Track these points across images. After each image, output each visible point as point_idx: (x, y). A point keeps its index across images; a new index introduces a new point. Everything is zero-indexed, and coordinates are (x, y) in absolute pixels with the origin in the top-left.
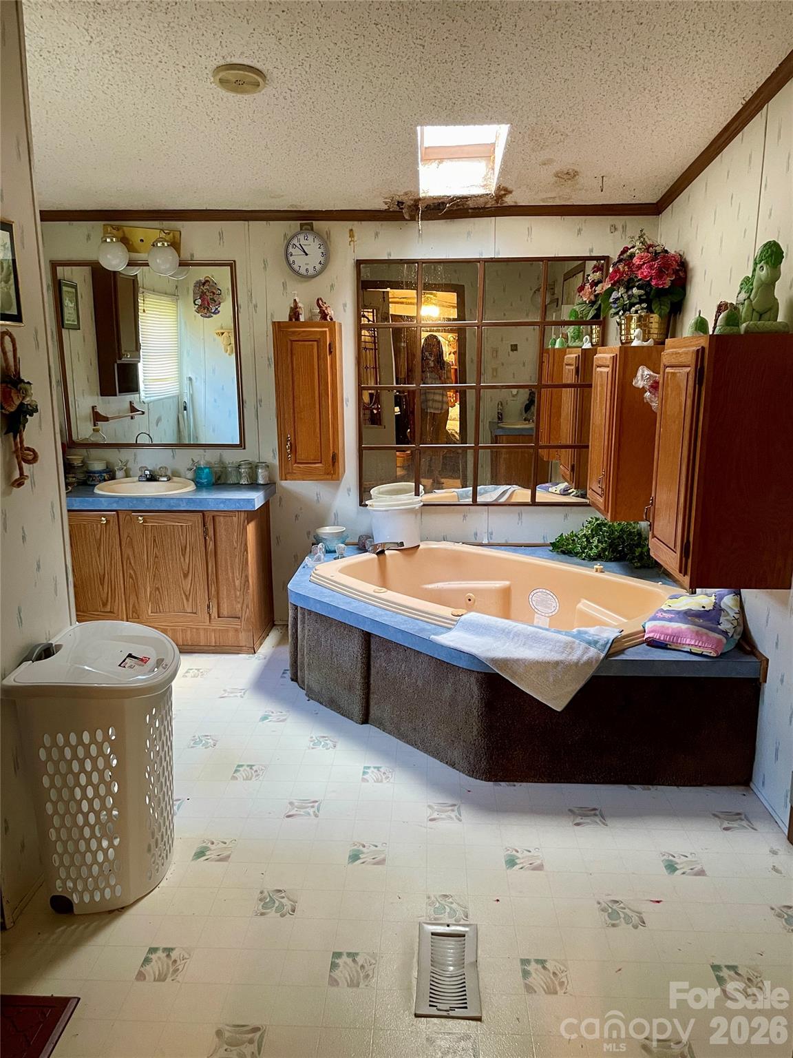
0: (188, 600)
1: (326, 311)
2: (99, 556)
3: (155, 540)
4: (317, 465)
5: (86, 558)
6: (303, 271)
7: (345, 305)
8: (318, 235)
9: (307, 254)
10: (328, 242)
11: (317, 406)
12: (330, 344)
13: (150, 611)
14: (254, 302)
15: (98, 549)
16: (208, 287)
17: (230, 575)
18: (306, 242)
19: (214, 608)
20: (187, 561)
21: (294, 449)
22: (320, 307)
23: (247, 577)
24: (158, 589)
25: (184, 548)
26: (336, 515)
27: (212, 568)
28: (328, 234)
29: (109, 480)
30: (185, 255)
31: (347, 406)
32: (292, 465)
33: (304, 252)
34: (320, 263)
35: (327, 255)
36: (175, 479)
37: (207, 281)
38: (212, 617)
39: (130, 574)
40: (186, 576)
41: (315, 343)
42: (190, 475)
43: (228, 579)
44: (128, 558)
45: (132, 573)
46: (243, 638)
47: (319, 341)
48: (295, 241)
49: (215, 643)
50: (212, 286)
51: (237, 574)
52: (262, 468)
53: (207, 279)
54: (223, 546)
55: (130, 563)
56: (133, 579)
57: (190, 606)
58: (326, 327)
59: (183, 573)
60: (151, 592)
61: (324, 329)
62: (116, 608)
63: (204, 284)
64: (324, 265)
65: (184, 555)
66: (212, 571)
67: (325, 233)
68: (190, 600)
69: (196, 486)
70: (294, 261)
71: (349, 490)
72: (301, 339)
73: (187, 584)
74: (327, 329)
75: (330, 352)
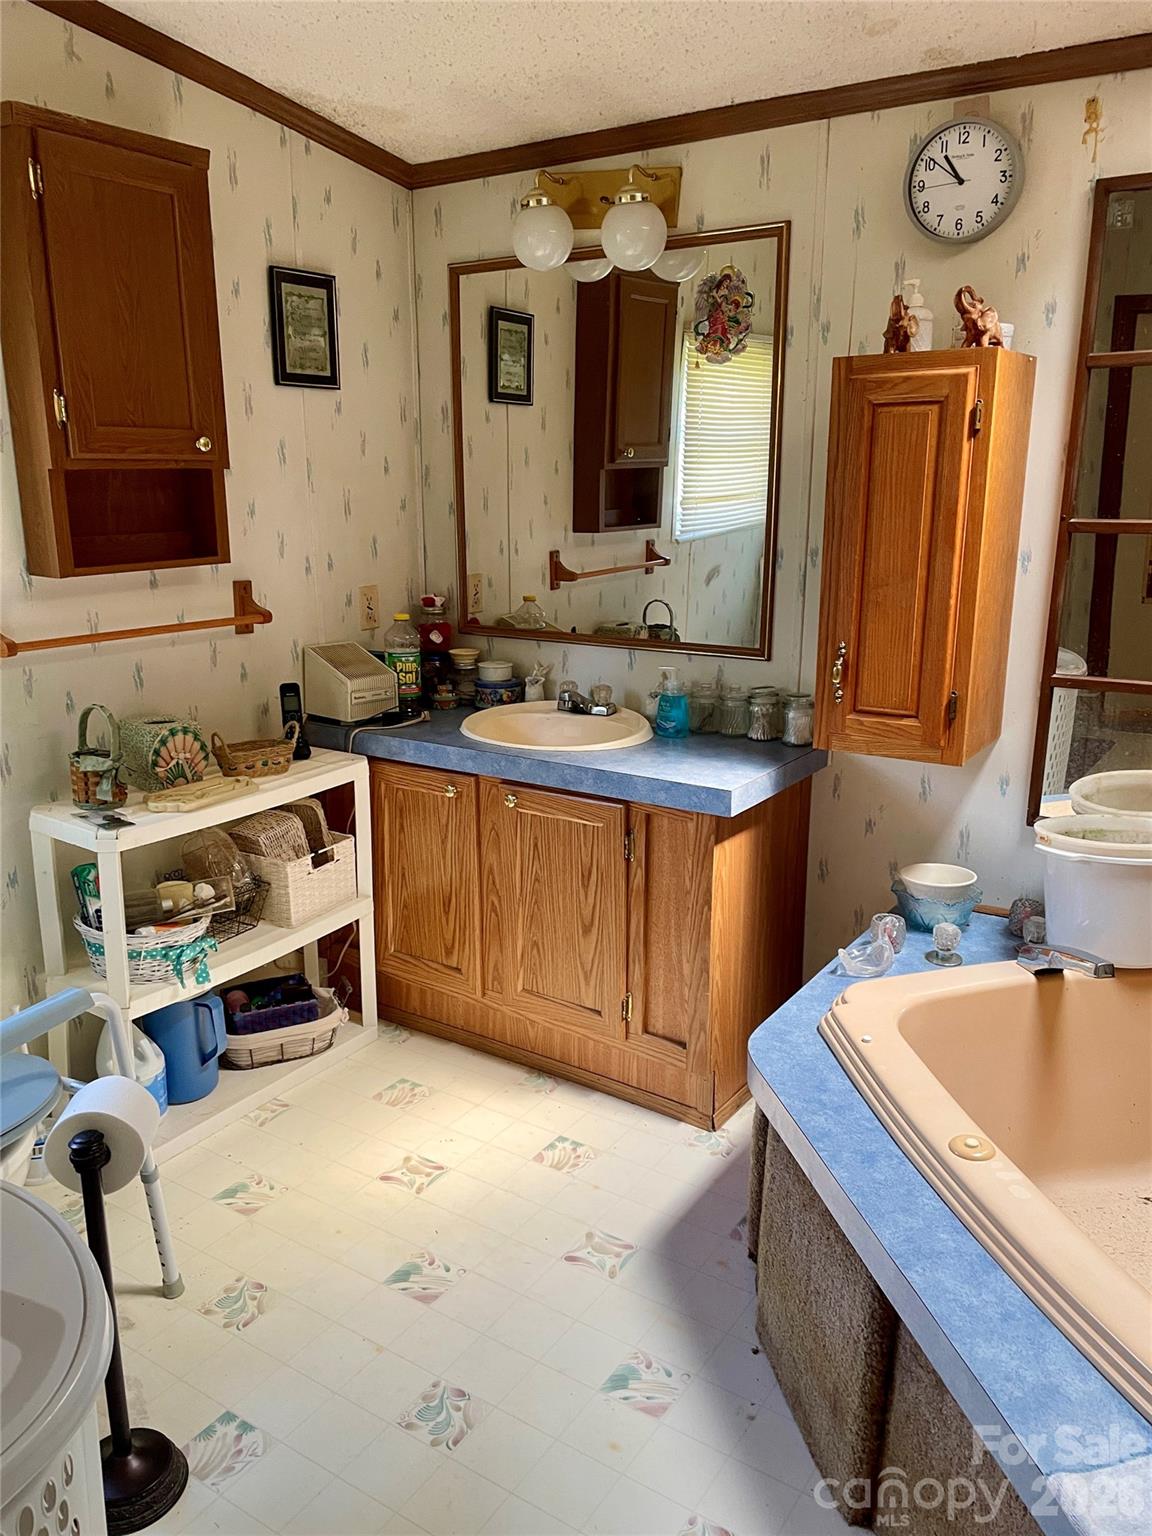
0: (587, 983)
1: (980, 323)
2: (444, 857)
3: (536, 845)
4: (905, 722)
5: (424, 856)
6: (947, 228)
7: (1051, 309)
8: (996, 125)
9: (961, 182)
10: (1025, 144)
11: (921, 572)
12: (974, 412)
13: (520, 988)
14: (823, 318)
15: (443, 843)
16: (726, 292)
17: (674, 949)
18: (963, 149)
19: (635, 1012)
20: (591, 900)
21: (852, 674)
22: (963, 311)
23: (706, 961)
24: (535, 944)
25: (586, 874)
26: (964, 837)
27: (638, 926)
28: (1027, 120)
29: (509, 703)
30: (686, 222)
31: (1025, 571)
32: (844, 716)
33: (956, 176)
34: (995, 201)
35: (1015, 182)
36: (625, 713)
37: (727, 277)
38: (632, 1030)
39: (493, 903)
40: (587, 930)
41: (935, 408)
42: (652, 707)
43: (668, 956)
44: (491, 871)
45: (496, 903)
46: (694, 1088)
47: (946, 404)
48: (935, 151)
49: (638, 1082)
50: (737, 288)
51: (687, 947)
52: (796, 709)
53: (726, 272)
54: (663, 882)
55: (494, 882)
56: (497, 915)
57: (591, 995)
58: (968, 364)
59: (583, 922)
60: (524, 947)
61: (962, 370)
62: (465, 964)
63: (720, 283)
64: (1006, 207)
65: (586, 887)
66: (637, 933)
67: (1019, 116)
68: (592, 983)
69: (655, 732)
70: (926, 205)
71: (1005, 782)
72: (900, 398)
73: (588, 946)
74: (971, 370)
75: (974, 432)
